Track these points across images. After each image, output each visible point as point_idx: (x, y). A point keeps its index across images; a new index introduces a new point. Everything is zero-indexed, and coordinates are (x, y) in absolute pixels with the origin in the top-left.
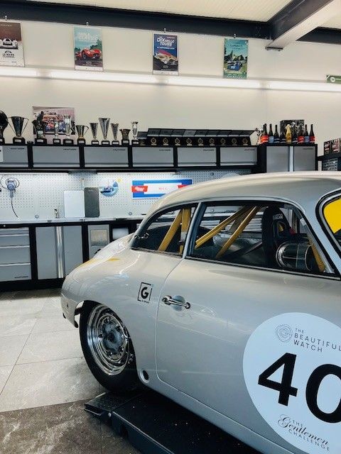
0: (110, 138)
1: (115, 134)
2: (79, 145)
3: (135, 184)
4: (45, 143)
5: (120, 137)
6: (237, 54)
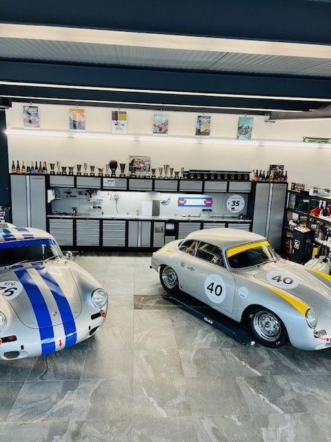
0: (169, 175)
1: (171, 174)
2: (152, 179)
3: (180, 199)
5: (174, 175)
6: (245, 125)
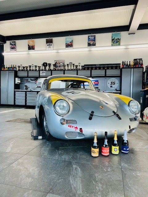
0: (72, 68)
2: (64, 70)
6: (116, 38)
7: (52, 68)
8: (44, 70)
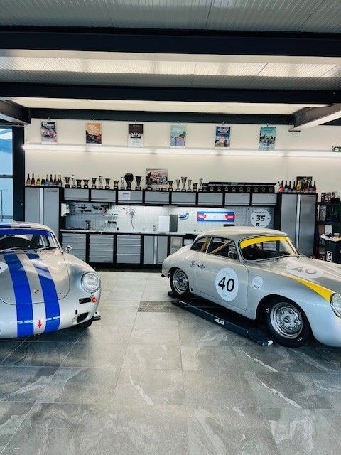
0: (187, 187)
1: (189, 186)
2: (169, 191)
3: (199, 213)
4: (151, 190)
5: (192, 187)
6: (268, 135)
7: (143, 185)
8: (128, 190)
